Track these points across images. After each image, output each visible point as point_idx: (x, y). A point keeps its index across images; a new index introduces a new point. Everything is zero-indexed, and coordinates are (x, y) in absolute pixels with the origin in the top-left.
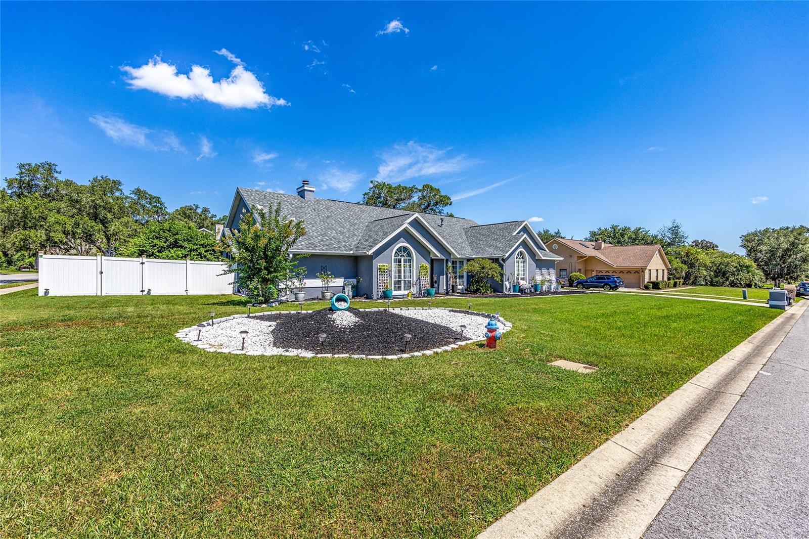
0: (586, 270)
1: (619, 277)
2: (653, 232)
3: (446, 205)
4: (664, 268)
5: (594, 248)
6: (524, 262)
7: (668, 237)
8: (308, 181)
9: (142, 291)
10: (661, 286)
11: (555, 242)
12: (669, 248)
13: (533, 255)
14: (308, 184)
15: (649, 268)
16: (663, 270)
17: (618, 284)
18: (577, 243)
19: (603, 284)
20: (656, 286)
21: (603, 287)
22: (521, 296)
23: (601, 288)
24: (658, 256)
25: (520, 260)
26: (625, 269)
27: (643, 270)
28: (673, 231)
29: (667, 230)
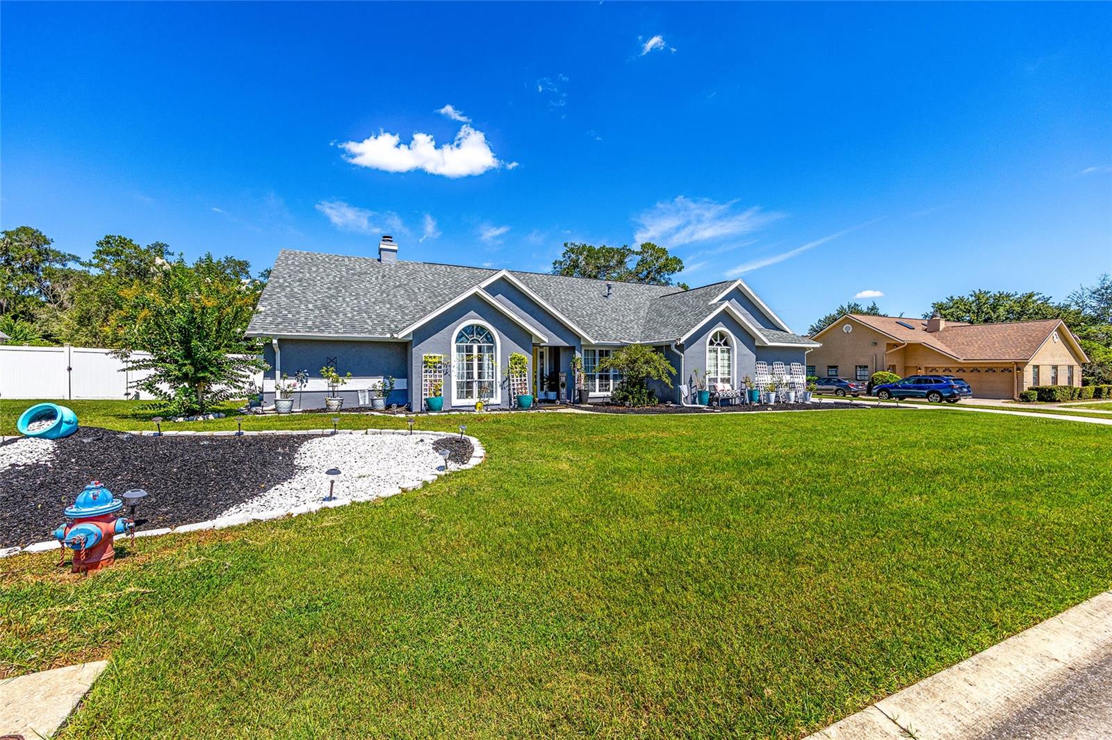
0: (905, 367)
1: (962, 379)
2: (1058, 299)
3: (673, 272)
4: (1073, 362)
5: (926, 330)
6: (728, 351)
7: (1091, 307)
8: (391, 237)
9: (127, 394)
10: (1058, 395)
11: (848, 321)
12: (1093, 327)
13: (748, 338)
14: (391, 241)
15: (1033, 362)
16: (1071, 367)
17: (956, 392)
18: (891, 323)
19: (926, 392)
20: (1046, 395)
21: (927, 396)
22: (707, 412)
23: (922, 397)
24: (1058, 340)
25: (719, 348)
26: (983, 366)
27: (1020, 366)
28: (1103, 294)
29: (1088, 293)
